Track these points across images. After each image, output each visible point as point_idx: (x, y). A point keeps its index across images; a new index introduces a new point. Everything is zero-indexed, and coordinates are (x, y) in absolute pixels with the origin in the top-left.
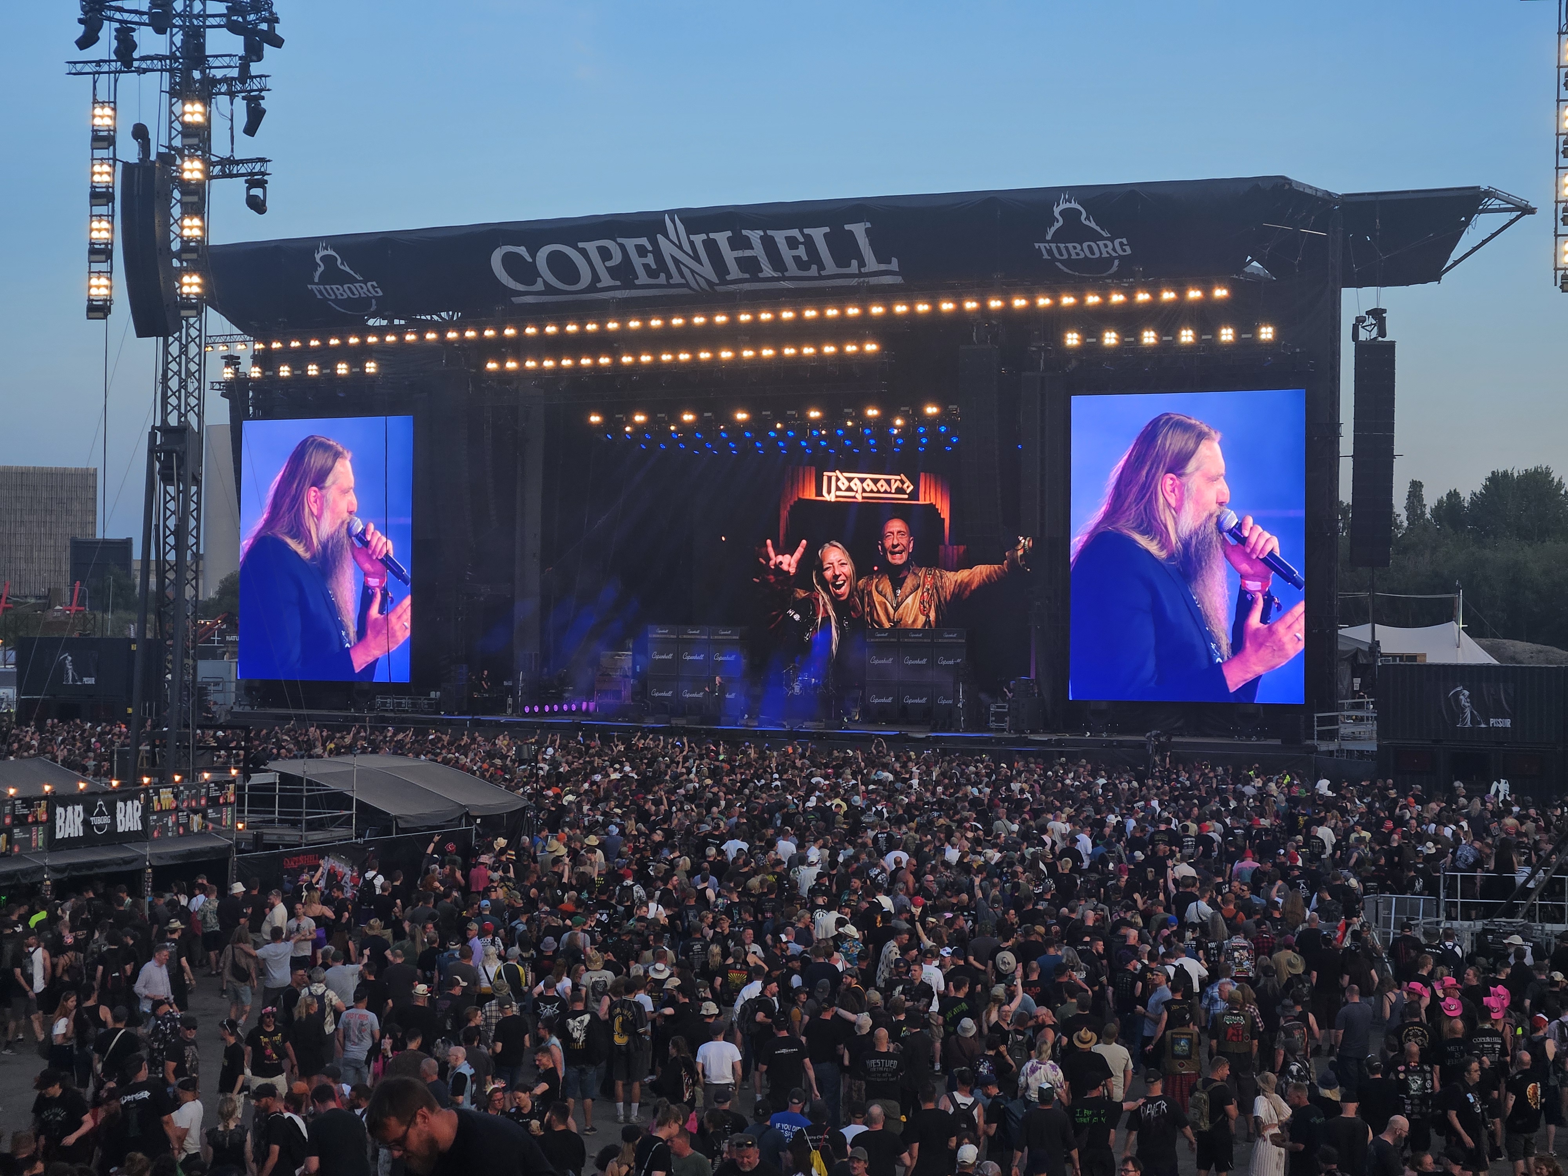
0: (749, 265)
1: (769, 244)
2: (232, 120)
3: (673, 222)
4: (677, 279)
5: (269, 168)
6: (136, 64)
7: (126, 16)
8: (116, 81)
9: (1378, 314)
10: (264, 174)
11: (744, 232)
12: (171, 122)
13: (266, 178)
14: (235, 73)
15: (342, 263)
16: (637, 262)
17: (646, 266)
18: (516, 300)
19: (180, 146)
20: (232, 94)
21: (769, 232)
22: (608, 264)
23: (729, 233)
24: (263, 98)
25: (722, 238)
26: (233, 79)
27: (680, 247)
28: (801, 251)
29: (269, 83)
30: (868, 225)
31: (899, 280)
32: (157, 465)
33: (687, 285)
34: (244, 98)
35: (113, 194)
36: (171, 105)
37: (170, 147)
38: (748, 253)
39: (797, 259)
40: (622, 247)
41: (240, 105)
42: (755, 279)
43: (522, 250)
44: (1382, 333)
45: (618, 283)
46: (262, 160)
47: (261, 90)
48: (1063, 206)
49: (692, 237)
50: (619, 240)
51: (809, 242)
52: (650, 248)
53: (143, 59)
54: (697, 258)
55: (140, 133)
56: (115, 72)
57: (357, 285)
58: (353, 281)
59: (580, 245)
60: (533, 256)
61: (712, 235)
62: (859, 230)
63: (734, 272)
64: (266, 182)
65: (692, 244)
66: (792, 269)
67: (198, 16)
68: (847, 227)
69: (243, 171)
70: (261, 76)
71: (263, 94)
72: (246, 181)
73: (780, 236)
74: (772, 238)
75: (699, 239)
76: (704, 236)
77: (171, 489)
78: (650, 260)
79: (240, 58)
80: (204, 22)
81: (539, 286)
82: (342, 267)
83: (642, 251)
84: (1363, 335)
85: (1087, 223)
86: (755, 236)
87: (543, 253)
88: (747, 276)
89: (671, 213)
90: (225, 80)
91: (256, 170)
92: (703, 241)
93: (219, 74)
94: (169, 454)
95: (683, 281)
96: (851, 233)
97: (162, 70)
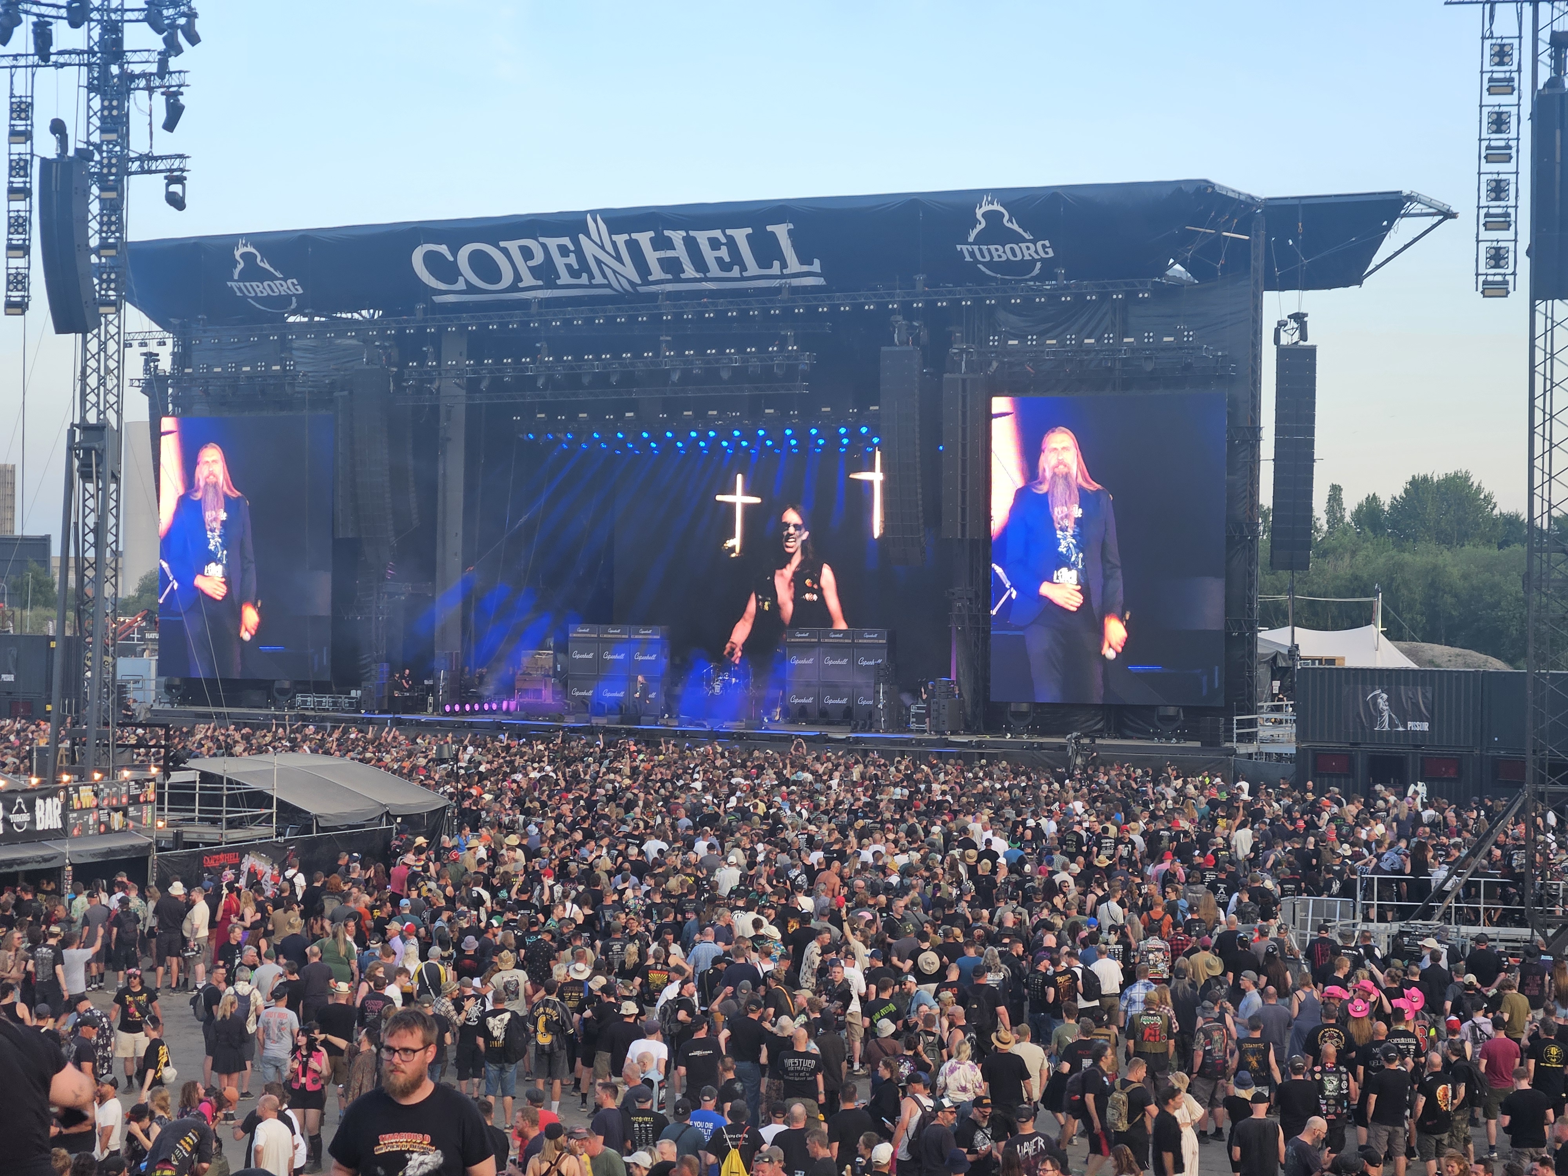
0: (672, 266)
1: (691, 245)
2: (150, 115)
3: (595, 221)
4: (599, 279)
5: (188, 164)
6: (53, 58)
7: (44, 10)
8: (33, 75)
9: (1299, 318)
10: (183, 170)
11: (667, 233)
12: (89, 118)
13: (185, 174)
14: (153, 68)
15: (262, 260)
16: (560, 262)
17: (569, 267)
18: (438, 299)
19: (98, 142)
20: (150, 90)
21: (692, 233)
22: (531, 263)
23: (652, 234)
24: (182, 94)
25: (644, 238)
26: (151, 74)
27: (602, 247)
28: (724, 253)
29: (188, 79)
30: (791, 226)
31: (820, 281)
32: (76, 463)
33: (609, 286)
34: (163, 94)
35: (30, 189)
36: (89, 100)
37: (88, 143)
38: (670, 254)
39: (719, 260)
40: (544, 246)
41: (159, 101)
42: (677, 280)
43: (443, 249)
44: (1304, 336)
45: (540, 283)
46: (181, 156)
47: (180, 86)
48: (986, 208)
49: (614, 237)
50: (541, 239)
51: (731, 243)
52: (571, 247)
53: (61, 53)
54: (619, 258)
55: (58, 128)
56: (33, 66)
57: (277, 282)
58: (274, 278)
59: (502, 244)
60: (455, 254)
61: (634, 236)
62: (781, 231)
63: (657, 273)
64: (185, 178)
65: (614, 244)
66: (715, 270)
67: (116, 10)
68: (769, 228)
69: (162, 167)
70: (180, 72)
71: (182, 89)
72: (166, 178)
73: (702, 237)
74: (694, 239)
75: (621, 239)
76: (626, 237)
77: (90, 487)
78: (572, 259)
79: (159, 53)
80: (122, 17)
81: (461, 285)
82: (262, 264)
83: (564, 251)
84: (1285, 340)
85: (1009, 225)
86: (677, 236)
87: (465, 252)
88: (669, 276)
89: (593, 213)
90: (143, 75)
91: (175, 167)
92: (626, 242)
93: (137, 69)
94: (88, 452)
95: (606, 282)
96: (773, 234)
97: (80, 65)
